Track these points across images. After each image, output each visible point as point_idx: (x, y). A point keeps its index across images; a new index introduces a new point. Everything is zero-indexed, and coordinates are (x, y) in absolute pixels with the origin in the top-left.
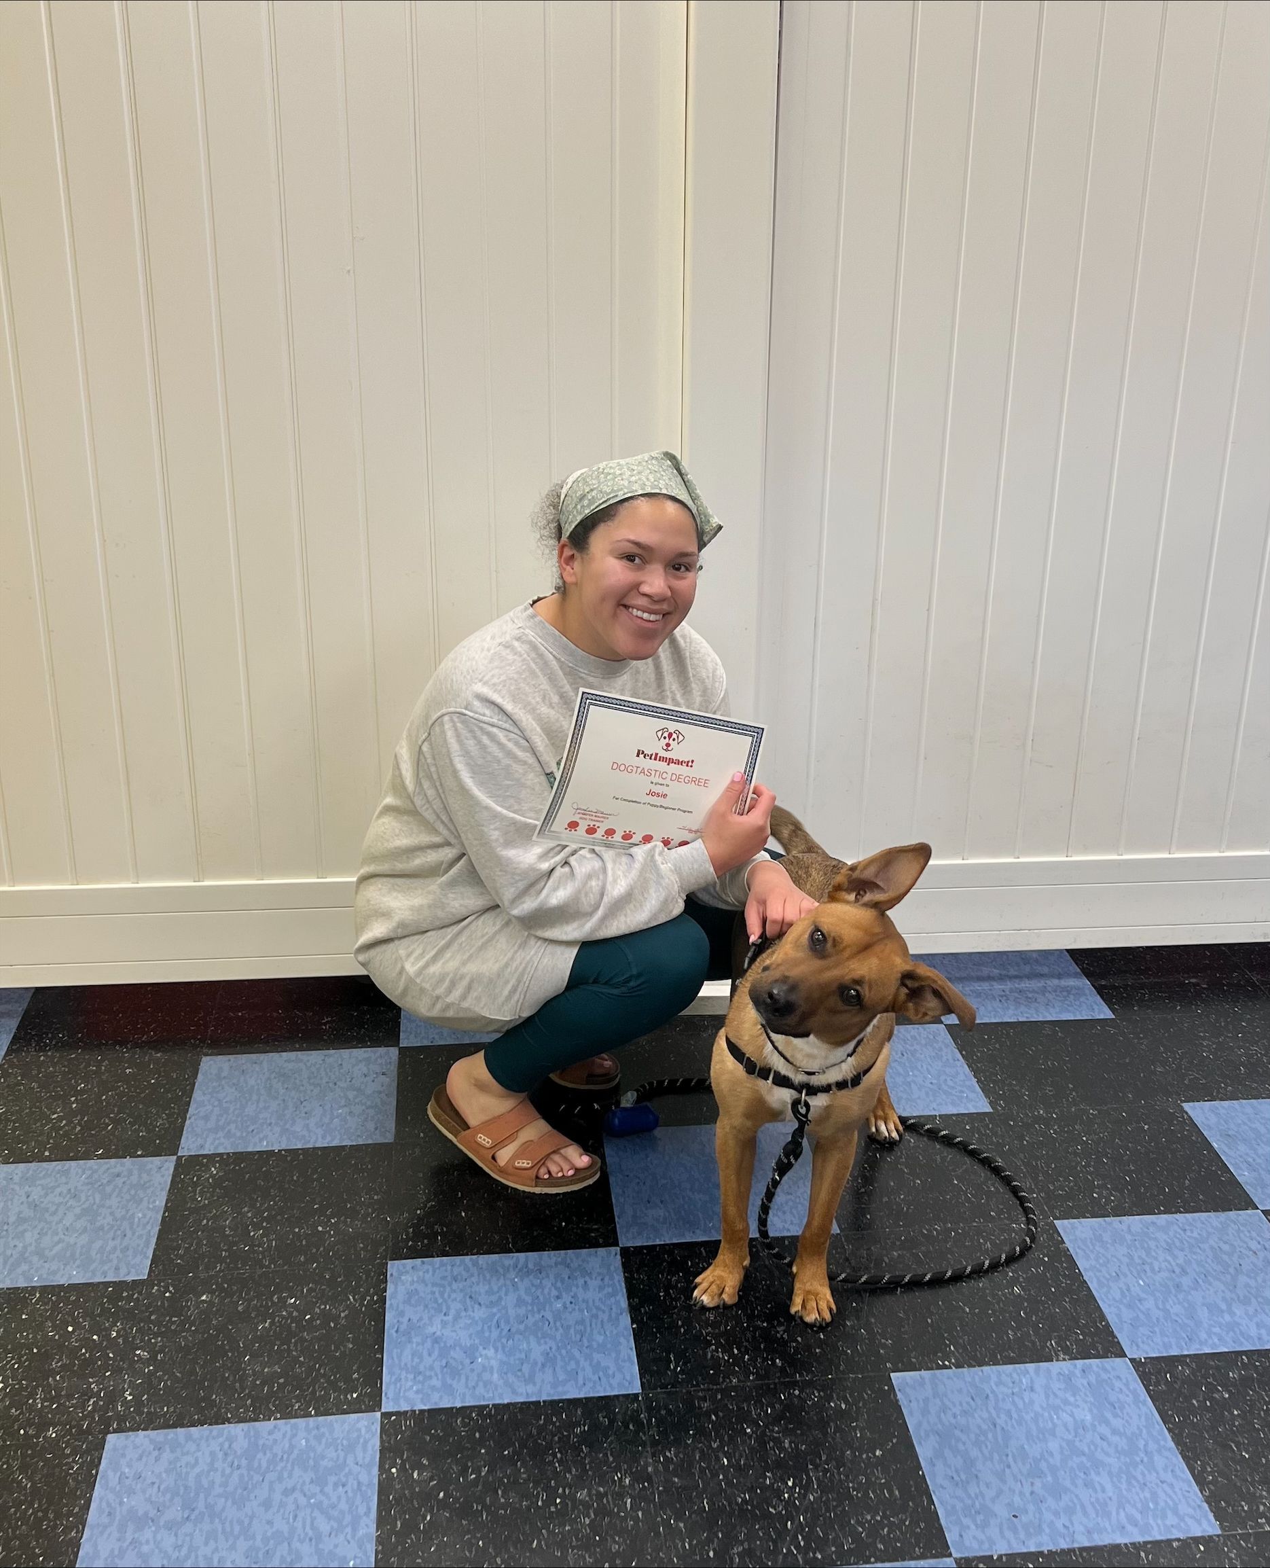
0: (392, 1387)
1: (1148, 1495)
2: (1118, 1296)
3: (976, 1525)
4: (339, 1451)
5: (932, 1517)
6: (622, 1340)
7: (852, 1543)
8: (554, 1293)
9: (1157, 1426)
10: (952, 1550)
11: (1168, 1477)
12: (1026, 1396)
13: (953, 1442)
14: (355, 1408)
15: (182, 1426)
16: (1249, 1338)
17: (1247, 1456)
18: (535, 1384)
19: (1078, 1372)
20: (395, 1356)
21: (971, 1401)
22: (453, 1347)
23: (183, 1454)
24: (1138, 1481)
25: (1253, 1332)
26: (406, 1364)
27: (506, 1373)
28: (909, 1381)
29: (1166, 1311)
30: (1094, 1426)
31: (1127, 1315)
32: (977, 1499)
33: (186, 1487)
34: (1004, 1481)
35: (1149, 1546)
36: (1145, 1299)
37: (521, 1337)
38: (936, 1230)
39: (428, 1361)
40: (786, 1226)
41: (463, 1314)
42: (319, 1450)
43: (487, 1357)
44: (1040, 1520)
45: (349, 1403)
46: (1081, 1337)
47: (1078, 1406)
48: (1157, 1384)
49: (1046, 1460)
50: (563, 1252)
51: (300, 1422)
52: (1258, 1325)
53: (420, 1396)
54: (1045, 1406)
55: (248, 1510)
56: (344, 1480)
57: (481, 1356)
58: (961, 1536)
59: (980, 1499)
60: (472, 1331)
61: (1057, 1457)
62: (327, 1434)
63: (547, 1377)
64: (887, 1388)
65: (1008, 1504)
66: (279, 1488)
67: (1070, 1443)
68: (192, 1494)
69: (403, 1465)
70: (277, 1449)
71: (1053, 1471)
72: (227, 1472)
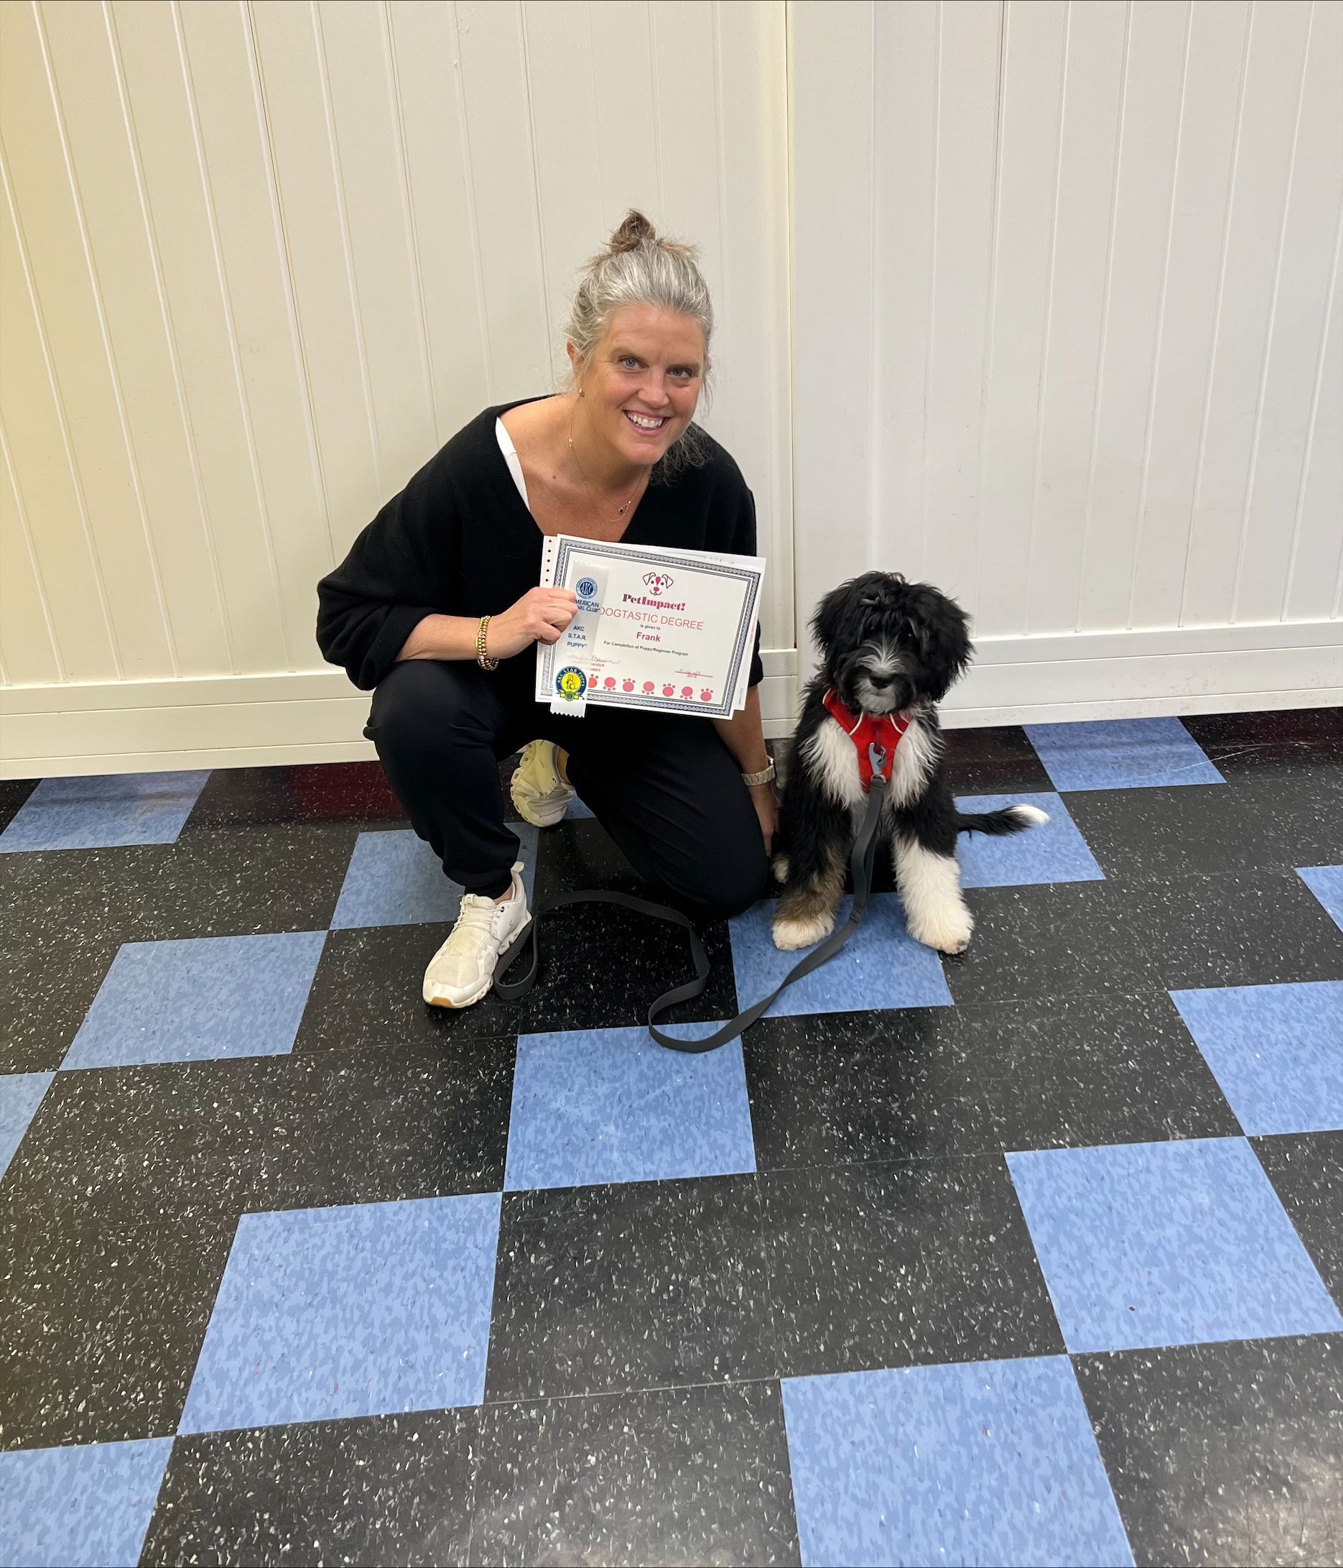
0: (515, 1165)
1: (1269, 1285)
2: (1234, 1069)
3: (1093, 1320)
4: (460, 1233)
5: (1046, 1308)
6: (740, 1117)
7: (964, 1338)
8: (675, 1067)
9: (1277, 1211)
10: (1068, 1346)
11: (1289, 1266)
12: (1142, 1177)
13: (1068, 1228)
14: (481, 1188)
15: (312, 1206)
18: (653, 1163)
19: (1195, 1151)
20: (519, 1134)
21: (1086, 1183)
22: (576, 1124)
23: (311, 1236)
24: (1259, 1271)
26: (529, 1141)
27: (625, 1152)
28: (1024, 1162)
29: (1284, 1087)
30: (1212, 1211)
31: (1244, 1090)
32: (1092, 1289)
33: (311, 1270)
34: (1121, 1271)
35: (1272, 1343)
36: (1262, 1073)
37: (641, 1113)
38: (1050, 1001)
39: (550, 1137)
40: (902, 998)
41: (587, 1089)
42: (442, 1231)
43: (607, 1134)
44: (1158, 1312)
45: (473, 1182)
46: (1198, 1114)
47: (1196, 1189)
48: (1276, 1165)
49: (1164, 1248)
50: (684, 1025)
51: (425, 1202)
54: (1161, 1188)
55: (368, 1295)
56: (463, 1264)
57: (602, 1133)
58: (1077, 1330)
59: (1096, 1290)
60: (594, 1107)
61: (1175, 1243)
62: (450, 1214)
63: (665, 1155)
64: (1000, 1168)
65: (1125, 1296)
66: (400, 1272)
67: (1188, 1229)
68: (316, 1278)
69: (521, 1248)
70: (401, 1231)
71: (1171, 1259)
72: (352, 1255)
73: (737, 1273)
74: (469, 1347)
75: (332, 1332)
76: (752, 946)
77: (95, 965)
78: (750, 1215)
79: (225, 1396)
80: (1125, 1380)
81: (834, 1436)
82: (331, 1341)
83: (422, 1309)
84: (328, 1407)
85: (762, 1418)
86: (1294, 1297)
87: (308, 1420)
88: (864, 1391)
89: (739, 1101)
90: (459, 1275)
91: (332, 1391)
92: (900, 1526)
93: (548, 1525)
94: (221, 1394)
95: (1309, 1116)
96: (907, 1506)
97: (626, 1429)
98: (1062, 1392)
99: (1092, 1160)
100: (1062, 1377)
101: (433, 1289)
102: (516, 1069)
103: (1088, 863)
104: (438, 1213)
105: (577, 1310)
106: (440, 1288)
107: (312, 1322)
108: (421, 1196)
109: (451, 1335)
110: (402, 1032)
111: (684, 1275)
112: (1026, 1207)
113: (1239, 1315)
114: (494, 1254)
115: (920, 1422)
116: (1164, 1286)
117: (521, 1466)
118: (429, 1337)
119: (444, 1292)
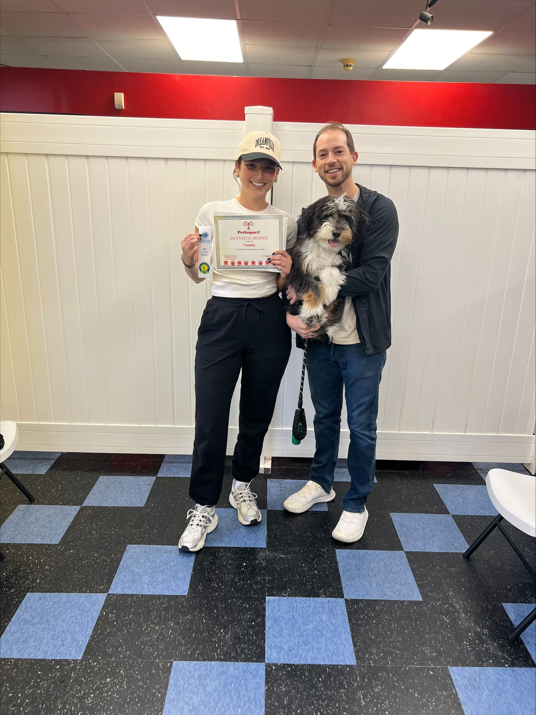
0: (114, 585)
1: (335, 648)
2: (348, 577)
3: (276, 652)
4: (91, 605)
6: (187, 577)
7: (234, 654)
8: (173, 559)
9: (346, 623)
10: (266, 660)
11: (344, 642)
12: (307, 608)
13: (278, 622)
14: (101, 592)
15: (49, 592)
16: (386, 595)
17: (373, 638)
18: (156, 589)
19: (326, 602)
21: (289, 609)
22: (136, 574)
23: (46, 601)
24: (334, 642)
25: (389, 594)
27: (149, 585)
28: (272, 600)
29: (361, 584)
30: (325, 622)
31: (349, 584)
32: (280, 643)
33: (43, 612)
34: (290, 638)
35: (331, 666)
36: (356, 579)
37: (157, 573)
38: (297, 549)
39: (127, 578)
41: (143, 564)
42: (85, 604)
44: (298, 652)
45: (100, 589)
46: (331, 590)
47: (322, 614)
48: (352, 609)
51: (83, 594)
52: (391, 591)
53: (121, 589)
54: (312, 613)
55: (57, 622)
56: (88, 615)
57: (144, 578)
58: (270, 655)
59: (281, 643)
60: (144, 569)
61: (310, 631)
62: (90, 599)
63: (161, 587)
64: (263, 601)
65: (289, 646)
66: (69, 615)
67: (316, 626)
68: (44, 615)
69: (108, 611)
70: (73, 603)
71: (308, 635)
72: (56, 609)
73: (171, 626)
74: (83, 641)
75: (43, 632)
77: (9, 510)
78: (181, 608)
79: (6, 648)
80: (280, 673)
81: (184, 681)
82: (42, 635)
83: (72, 627)
84: (35, 655)
85: (164, 673)
86: (342, 652)
87: (28, 658)
88: (198, 667)
89: (189, 572)
90: (87, 618)
91: (38, 650)
92: (195, 711)
93: (89, 698)
94: (6, 646)
95: (367, 594)
96: (200, 705)
97: (121, 672)
98: (259, 675)
99: (293, 601)
100: (261, 670)
101: (77, 622)
102: (124, 555)
104: (86, 598)
105: (118, 633)
106: (79, 621)
107: (38, 628)
108: (83, 592)
109: (78, 637)
110: (93, 540)
111: (154, 625)
112: (267, 614)
113: (323, 655)
114: (99, 613)
115: (212, 680)
116: (302, 644)
117: (86, 680)
118: (71, 637)
119: (80, 623)
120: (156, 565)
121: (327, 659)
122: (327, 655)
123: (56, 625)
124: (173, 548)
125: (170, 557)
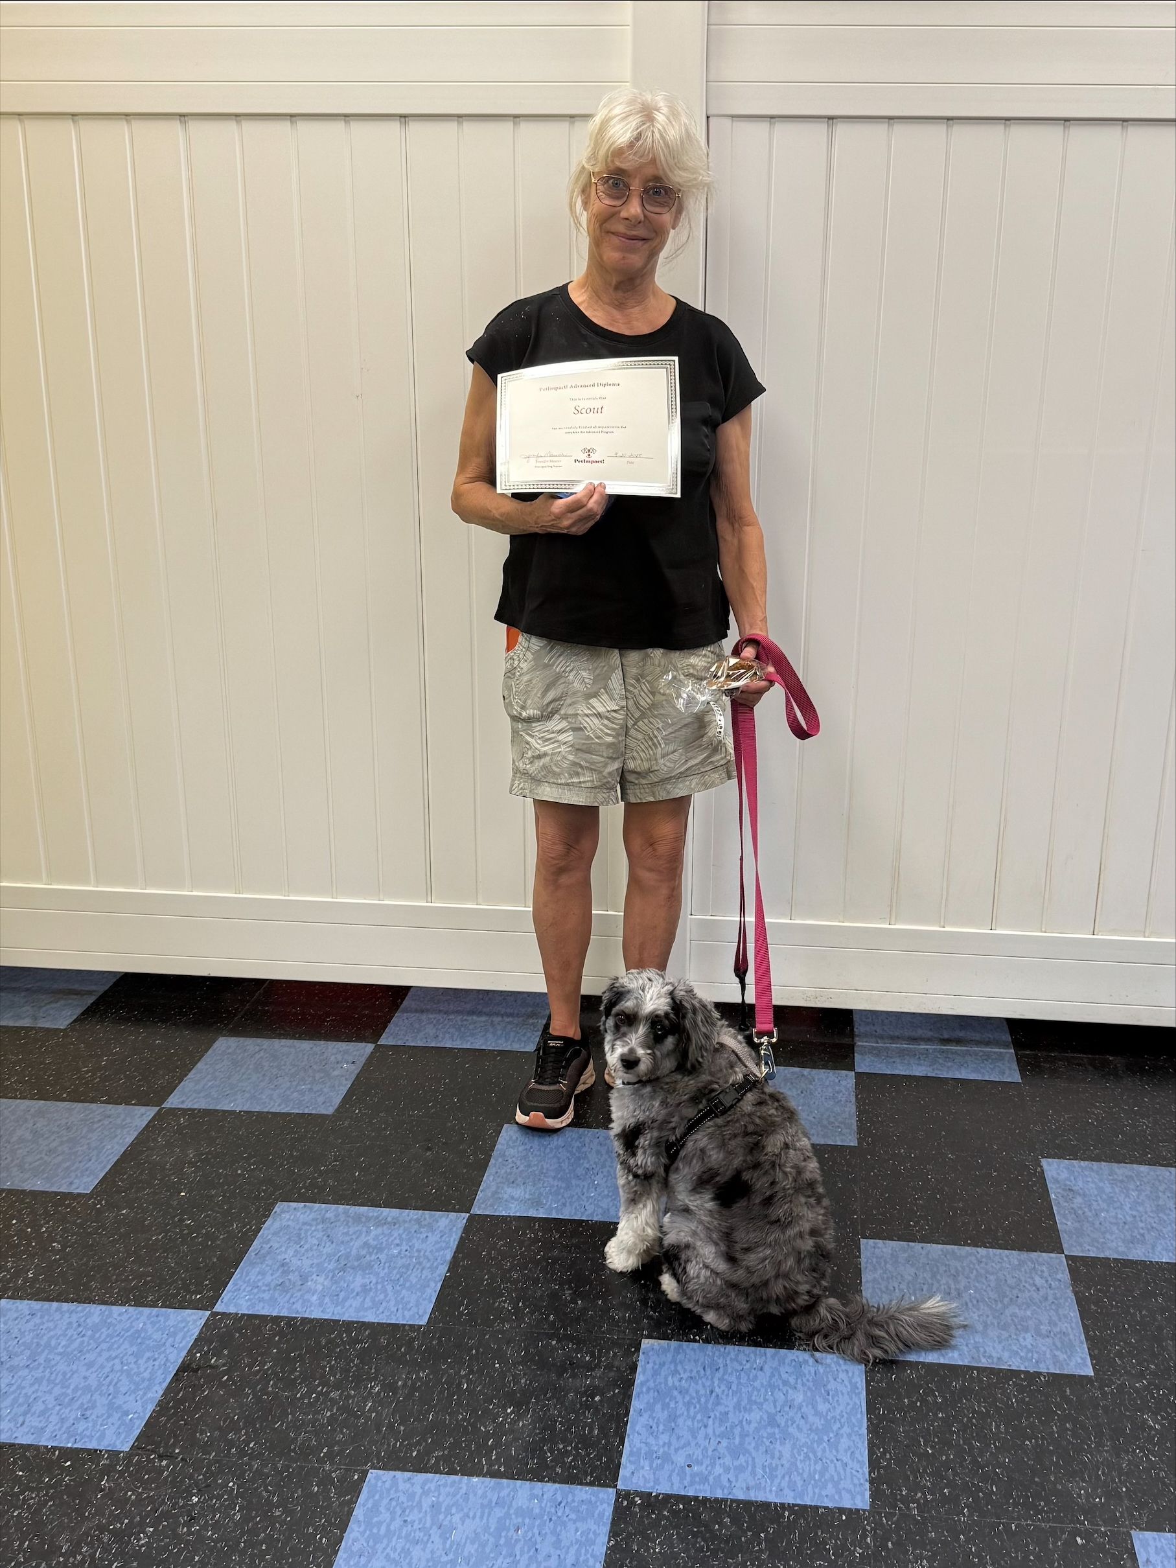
1: (819, 1467)
3: (651, 1467)
4: (164, 1335)
6: (432, 1284)
7: (535, 1464)
8: (397, 1241)
9: (859, 1416)
10: (619, 1482)
12: (753, 1373)
13: (667, 1400)
14: (194, 1306)
17: (930, 1452)
18: (343, 1307)
20: (244, 1273)
21: (702, 1372)
22: (293, 1271)
23: (48, 1321)
27: (324, 1296)
28: (655, 1346)
30: (800, 1408)
32: (664, 1447)
33: (38, 1344)
34: (694, 1437)
37: (352, 1271)
39: (268, 1278)
41: (315, 1248)
42: (150, 1331)
43: (316, 1282)
44: (710, 1472)
45: (191, 1301)
47: (795, 1388)
48: (878, 1381)
49: (739, 1425)
51: (147, 1310)
54: (765, 1383)
55: (74, 1367)
56: (156, 1356)
57: (312, 1280)
58: (633, 1473)
59: (666, 1449)
60: (315, 1261)
61: (754, 1425)
62: (162, 1321)
63: (356, 1303)
64: (634, 1351)
65: (689, 1457)
66: (105, 1355)
67: (771, 1416)
69: (207, 1353)
70: (119, 1328)
71: (743, 1436)
72: (73, 1338)
73: (372, 1393)
74: (136, 1412)
75: (36, 1386)
76: (510, 1161)
78: (404, 1355)
80: (655, 1513)
81: (393, 1514)
82: (33, 1392)
84: (12, 1435)
85: (341, 1494)
86: (836, 1478)
88: (433, 1488)
89: (438, 1272)
90: (151, 1364)
91: (19, 1425)
97: (231, 1484)
98: (597, 1514)
99: (717, 1354)
100: (601, 1504)
101: (125, 1370)
102: (264, 1226)
103: (848, 1131)
104: (154, 1319)
105: (232, 1400)
106: (131, 1369)
107: (24, 1378)
108: (146, 1306)
109: (125, 1402)
111: (328, 1388)
112: (639, 1378)
113: (780, 1483)
114: (184, 1353)
115: (467, 1516)
116: (726, 1453)
117: (138, 1495)
118: (107, 1402)
119: (133, 1372)
120: (350, 1252)
121: (786, 1491)
122: (790, 1481)
123: (69, 1375)
124: (401, 1214)
125: (390, 1235)
